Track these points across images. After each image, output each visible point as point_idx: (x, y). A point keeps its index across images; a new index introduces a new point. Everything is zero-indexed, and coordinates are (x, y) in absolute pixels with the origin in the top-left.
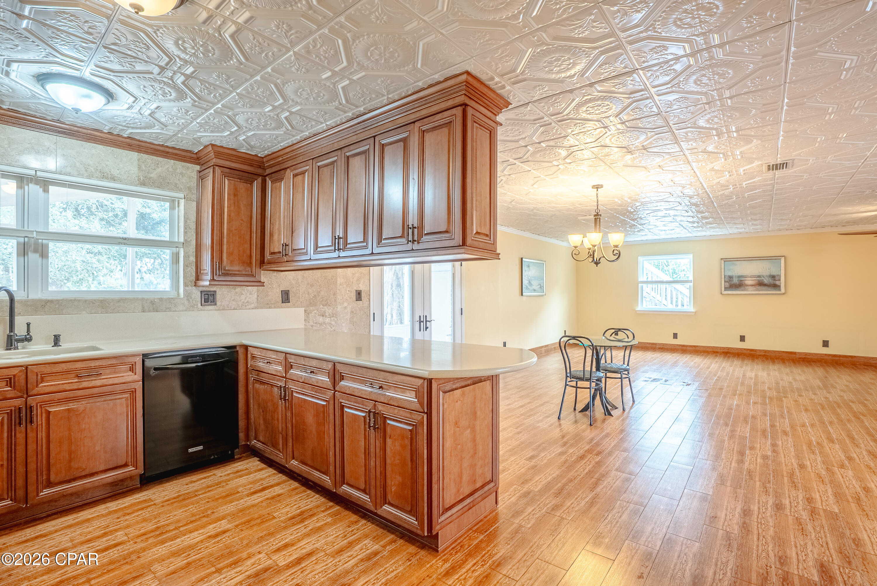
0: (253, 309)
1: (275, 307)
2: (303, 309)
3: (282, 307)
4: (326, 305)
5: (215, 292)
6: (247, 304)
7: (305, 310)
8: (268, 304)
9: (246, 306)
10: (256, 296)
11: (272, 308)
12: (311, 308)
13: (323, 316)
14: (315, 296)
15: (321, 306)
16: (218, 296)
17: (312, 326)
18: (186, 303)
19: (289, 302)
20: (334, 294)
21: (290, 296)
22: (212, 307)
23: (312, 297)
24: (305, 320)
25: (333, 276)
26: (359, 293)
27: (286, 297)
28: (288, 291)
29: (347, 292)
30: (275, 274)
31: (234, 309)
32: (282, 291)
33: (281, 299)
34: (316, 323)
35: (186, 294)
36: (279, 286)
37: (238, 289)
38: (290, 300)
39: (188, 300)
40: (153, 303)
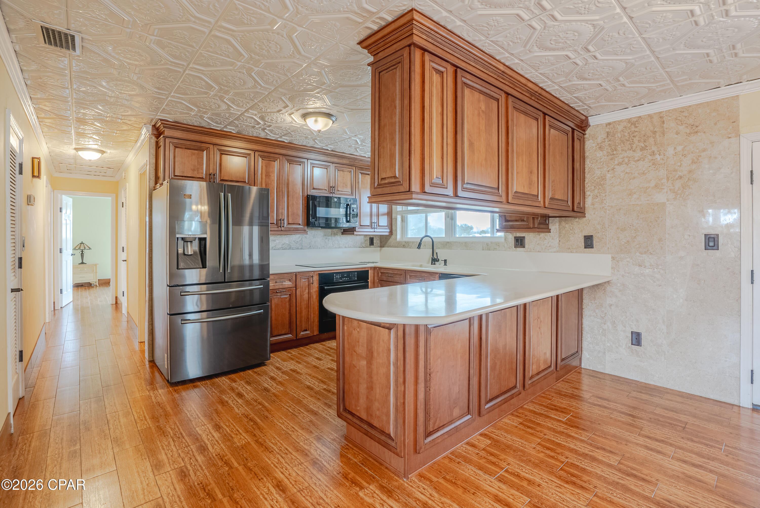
0: (554, 252)
1: (576, 252)
2: (610, 256)
3: (584, 253)
4: (645, 253)
5: (524, 237)
6: (549, 248)
7: (613, 258)
8: (569, 248)
9: (548, 249)
10: (558, 241)
11: (573, 252)
12: (622, 255)
13: (640, 266)
14: (628, 241)
15: (638, 254)
16: (527, 241)
17: (623, 276)
18: (506, 246)
19: (592, 247)
20: (660, 240)
21: (594, 242)
22: (522, 249)
23: (623, 243)
24: (612, 268)
25: (658, 217)
26: (714, 238)
27: (589, 242)
28: (592, 236)
29: (686, 237)
30: (577, 220)
31: (539, 252)
32: (585, 236)
33: (583, 244)
34: (628, 273)
35: (506, 238)
36: (582, 231)
37: (542, 235)
38: (594, 246)
39: (507, 243)
40: (487, 245)
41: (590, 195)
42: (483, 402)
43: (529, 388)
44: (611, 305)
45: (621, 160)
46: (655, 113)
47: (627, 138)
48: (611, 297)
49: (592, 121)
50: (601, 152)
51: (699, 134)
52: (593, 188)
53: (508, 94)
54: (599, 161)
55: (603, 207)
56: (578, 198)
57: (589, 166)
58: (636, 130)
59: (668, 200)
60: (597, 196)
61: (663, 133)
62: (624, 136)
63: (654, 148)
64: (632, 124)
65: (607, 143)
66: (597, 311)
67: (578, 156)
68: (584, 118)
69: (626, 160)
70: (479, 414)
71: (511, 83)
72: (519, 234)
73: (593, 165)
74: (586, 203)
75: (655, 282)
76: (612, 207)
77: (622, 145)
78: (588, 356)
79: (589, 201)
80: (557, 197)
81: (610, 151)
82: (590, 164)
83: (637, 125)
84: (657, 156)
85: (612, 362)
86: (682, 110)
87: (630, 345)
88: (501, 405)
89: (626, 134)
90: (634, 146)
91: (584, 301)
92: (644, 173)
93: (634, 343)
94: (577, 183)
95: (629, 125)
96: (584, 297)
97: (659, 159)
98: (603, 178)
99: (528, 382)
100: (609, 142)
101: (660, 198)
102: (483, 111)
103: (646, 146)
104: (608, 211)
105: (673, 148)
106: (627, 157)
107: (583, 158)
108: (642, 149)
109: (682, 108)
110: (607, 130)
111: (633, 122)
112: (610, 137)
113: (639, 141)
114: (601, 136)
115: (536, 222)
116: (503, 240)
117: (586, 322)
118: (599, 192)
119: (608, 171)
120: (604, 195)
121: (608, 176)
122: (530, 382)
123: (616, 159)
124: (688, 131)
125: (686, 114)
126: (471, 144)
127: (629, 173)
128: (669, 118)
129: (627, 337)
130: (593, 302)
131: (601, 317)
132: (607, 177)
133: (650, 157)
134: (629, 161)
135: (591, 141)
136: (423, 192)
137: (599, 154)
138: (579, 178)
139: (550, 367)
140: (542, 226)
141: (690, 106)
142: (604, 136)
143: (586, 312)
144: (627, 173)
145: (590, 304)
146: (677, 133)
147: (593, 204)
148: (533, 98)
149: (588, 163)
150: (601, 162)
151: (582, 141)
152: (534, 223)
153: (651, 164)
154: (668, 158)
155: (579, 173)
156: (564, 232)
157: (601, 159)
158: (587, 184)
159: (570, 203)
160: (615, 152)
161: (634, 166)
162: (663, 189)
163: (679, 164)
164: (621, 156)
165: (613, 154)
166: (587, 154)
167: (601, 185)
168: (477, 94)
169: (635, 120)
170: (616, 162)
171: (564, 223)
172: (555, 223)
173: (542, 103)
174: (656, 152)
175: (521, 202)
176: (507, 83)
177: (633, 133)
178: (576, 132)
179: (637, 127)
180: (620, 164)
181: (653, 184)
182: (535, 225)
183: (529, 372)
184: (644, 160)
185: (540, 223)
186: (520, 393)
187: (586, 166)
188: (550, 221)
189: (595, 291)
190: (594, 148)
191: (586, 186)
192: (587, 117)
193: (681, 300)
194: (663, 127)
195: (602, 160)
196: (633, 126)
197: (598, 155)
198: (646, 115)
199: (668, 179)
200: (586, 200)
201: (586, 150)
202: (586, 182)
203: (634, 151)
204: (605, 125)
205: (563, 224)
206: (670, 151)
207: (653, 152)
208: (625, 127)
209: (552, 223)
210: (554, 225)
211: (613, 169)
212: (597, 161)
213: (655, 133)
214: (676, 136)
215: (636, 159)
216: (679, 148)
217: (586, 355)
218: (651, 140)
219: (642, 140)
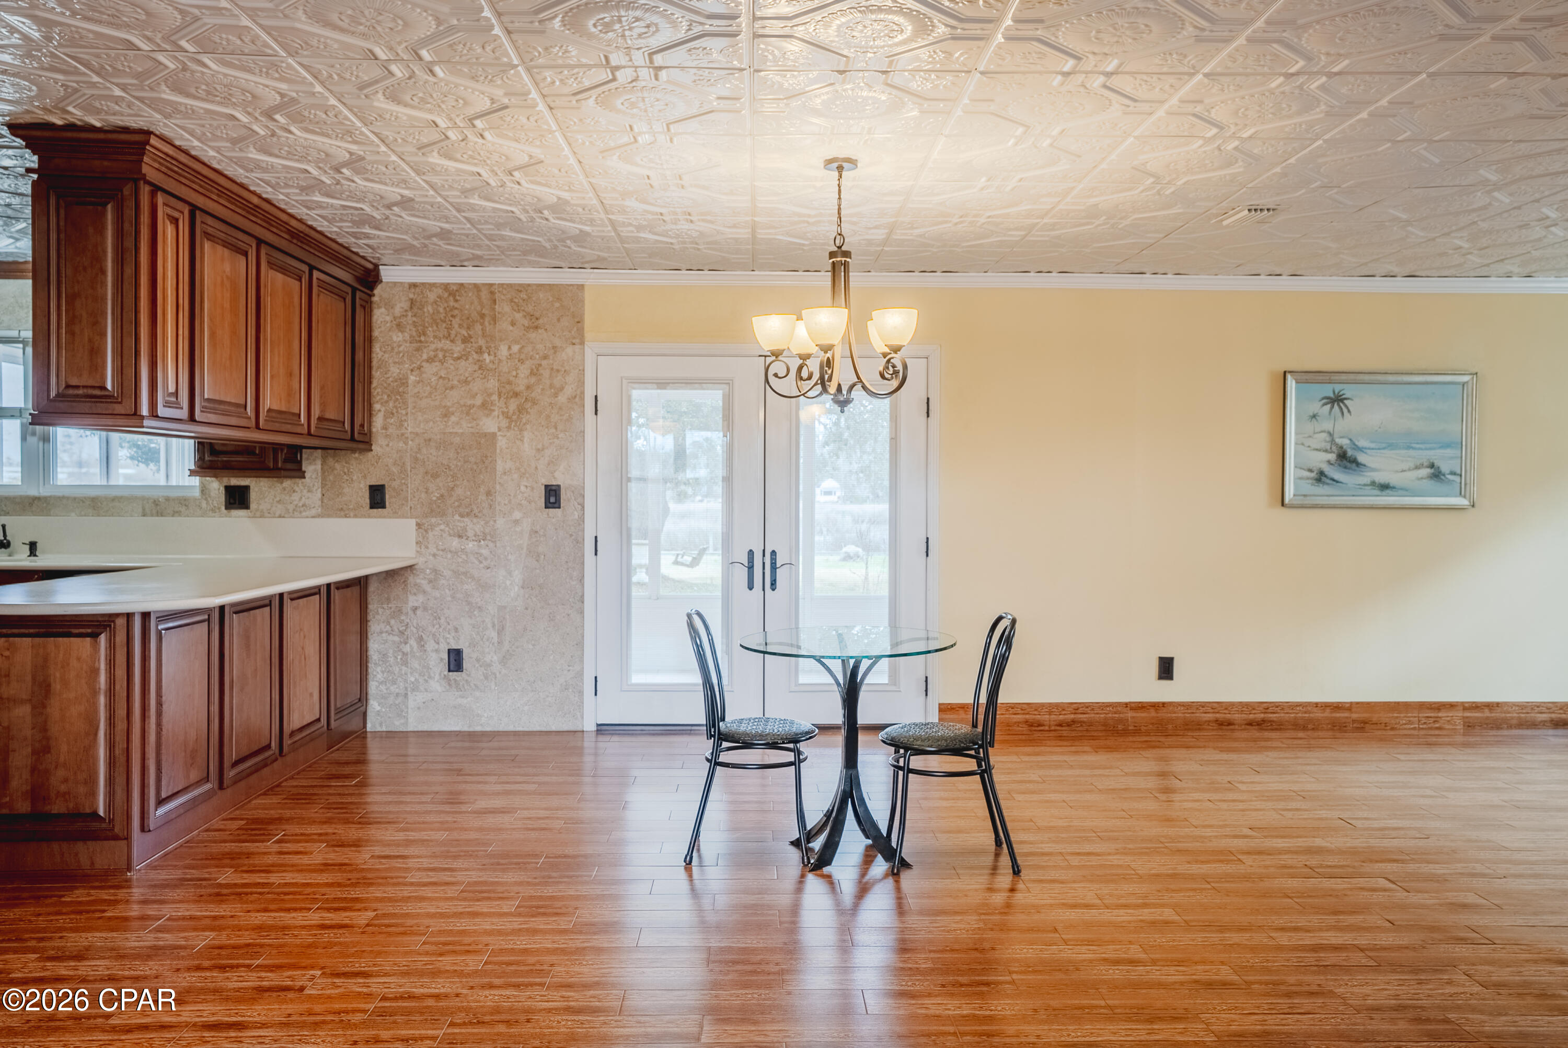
0: (313, 517)
1: (355, 516)
2: (412, 522)
3: (369, 517)
4: (468, 515)
5: (247, 488)
6: (302, 509)
7: (418, 525)
8: (342, 509)
9: (301, 512)
10: (319, 495)
11: (350, 517)
12: (433, 520)
13: (460, 537)
14: (442, 496)
15: (457, 517)
16: (253, 495)
17: (434, 555)
18: (204, 505)
19: (384, 507)
20: (489, 493)
21: (387, 496)
22: (242, 513)
23: (434, 498)
24: (417, 543)
25: (486, 457)
26: (555, 491)
27: (378, 498)
28: (383, 486)
29: (523, 488)
30: (357, 455)
31: (280, 517)
32: (371, 487)
33: (368, 501)
34: (443, 550)
35: (204, 490)
36: (365, 477)
37: (287, 483)
38: (387, 504)
39: (206, 499)
40: (156, 503)
41: (380, 411)
42: (227, 764)
43: (290, 752)
44: (415, 609)
45: (432, 353)
46: (484, 284)
47: (442, 316)
48: (415, 594)
49: (388, 274)
50: (400, 334)
51: (540, 331)
52: (385, 397)
53: (260, 242)
54: (396, 350)
55: (403, 435)
56: (360, 415)
57: (379, 356)
58: (456, 305)
59: (500, 430)
60: (393, 414)
61: (494, 320)
62: (438, 312)
63: (482, 342)
64: (450, 294)
65: (410, 319)
66: (393, 622)
67: (362, 338)
68: (370, 266)
69: (440, 355)
70: (221, 787)
71: (264, 221)
72: (235, 482)
73: (386, 356)
74: (374, 424)
75: (481, 562)
76: (417, 434)
77: (435, 328)
78: (378, 708)
79: (378, 422)
80: (328, 416)
81: (414, 334)
82: (381, 354)
83: (458, 298)
84: (486, 356)
85: (419, 708)
86: (520, 288)
87: (446, 673)
88: (249, 775)
89: (441, 310)
90: (453, 333)
91: (370, 607)
92: (466, 382)
93: (452, 668)
94: (359, 387)
95: (446, 295)
96: (369, 599)
97: (488, 361)
98: (403, 382)
99: (287, 742)
100: (414, 319)
101: (490, 424)
102: (227, 277)
103: (471, 337)
104: (410, 442)
105: (507, 347)
106: (442, 350)
107: (369, 340)
108: (465, 340)
109: (520, 285)
110: (411, 296)
111: (453, 291)
112: (415, 310)
113: (460, 326)
114: (400, 306)
115: (281, 457)
116: (197, 493)
117: (374, 646)
118: (396, 407)
119: (412, 370)
120: (404, 412)
121: (412, 378)
122: (289, 742)
123: (425, 351)
124: (526, 323)
125: (525, 297)
126: (213, 335)
127: (444, 378)
128: (503, 297)
129: (442, 659)
130: (385, 606)
131: (400, 632)
132: (410, 382)
133: (475, 356)
134: (445, 357)
135: (383, 310)
136: (154, 415)
137: (397, 337)
138: (362, 380)
139: (319, 720)
140: (289, 466)
141: (529, 285)
142: (406, 305)
143: (374, 627)
144: (441, 377)
145: (380, 611)
146: (513, 324)
147: (385, 428)
148: (295, 241)
149: (378, 350)
150: (400, 352)
151: (368, 307)
152: (275, 460)
153: (476, 367)
154: (500, 361)
155: (362, 368)
156: (331, 478)
157: (399, 346)
158: (375, 388)
159: (347, 426)
160: (423, 338)
161: (452, 367)
162: (494, 410)
163: (514, 373)
164: (433, 346)
165: (420, 341)
166: (376, 333)
167: (399, 393)
168: (219, 248)
169: (455, 288)
170: (425, 356)
171: (331, 459)
172: (314, 460)
173: (307, 248)
174: (484, 348)
175: (277, 426)
176: (259, 221)
177: (451, 310)
178: (358, 294)
179: (456, 301)
180: (430, 360)
181: (478, 401)
182: (277, 462)
183: (289, 724)
184: (467, 359)
185: (285, 461)
186: (276, 760)
187: (374, 355)
188: (304, 456)
189: (390, 586)
190: (388, 325)
191: (374, 393)
192: (376, 266)
193: (516, 588)
194: (494, 309)
195: (401, 349)
196: (451, 298)
197: (395, 338)
198: (470, 284)
199: (500, 396)
200: (374, 419)
201: (374, 325)
202: (374, 385)
203: (452, 341)
204: (407, 286)
205: (331, 461)
206: (503, 351)
207: (480, 348)
208: (440, 297)
209: (307, 459)
210: (312, 467)
211: (420, 368)
212: (393, 349)
213: (482, 316)
214: (511, 328)
215: (455, 355)
216: (515, 348)
217: (374, 706)
218: (478, 327)
219: (465, 326)
